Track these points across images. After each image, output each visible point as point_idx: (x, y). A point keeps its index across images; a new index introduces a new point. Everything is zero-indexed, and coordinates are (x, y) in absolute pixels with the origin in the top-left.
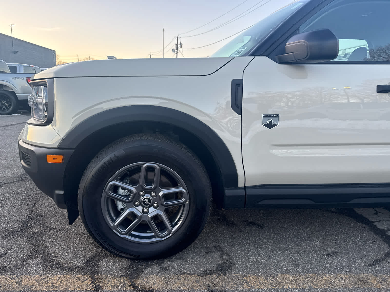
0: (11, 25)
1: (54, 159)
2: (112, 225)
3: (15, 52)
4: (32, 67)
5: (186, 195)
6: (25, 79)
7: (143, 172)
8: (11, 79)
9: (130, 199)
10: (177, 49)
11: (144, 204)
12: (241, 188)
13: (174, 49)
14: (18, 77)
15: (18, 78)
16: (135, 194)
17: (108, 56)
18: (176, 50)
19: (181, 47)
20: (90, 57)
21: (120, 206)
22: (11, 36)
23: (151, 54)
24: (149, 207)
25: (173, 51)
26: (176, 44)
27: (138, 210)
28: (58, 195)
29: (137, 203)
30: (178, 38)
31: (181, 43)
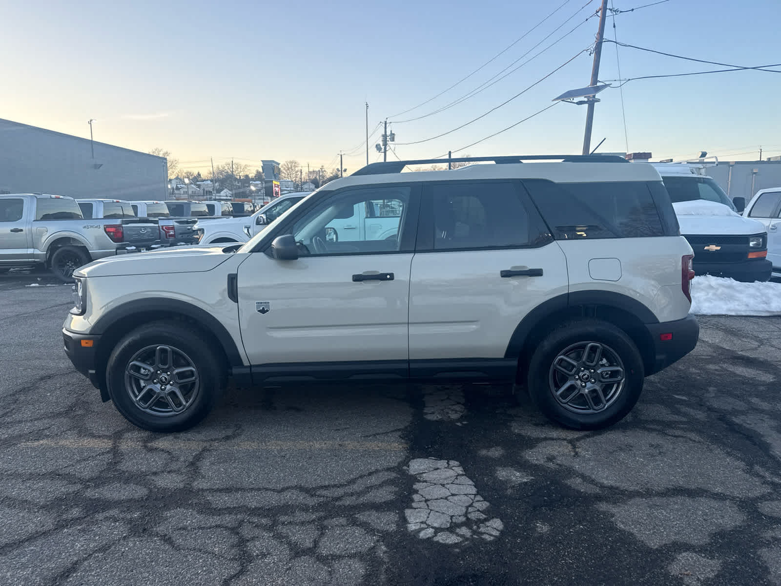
0: (91, 121)
1: (86, 343)
2: (134, 400)
3: (97, 167)
4: (117, 202)
5: (196, 373)
6: (102, 227)
7: (157, 354)
8: (81, 227)
9: (148, 377)
10: (385, 145)
11: (162, 382)
12: (247, 367)
13: (379, 145)
14: (92, 225)
15: (92, 227)
16: (153, 373)
17: (262, 161)
18: (383, 145)
19: (393, 139)
20: (232, 162)
21: (142, 384)
22: (91, 139)
23: (342, 154)
24: (166, 385)
25: (378, 147)
26: (383, 136)
27: (157, 387)
28: (91, 374)
29: (155, 381)
30: (386, 123)
31: (393, 132)
